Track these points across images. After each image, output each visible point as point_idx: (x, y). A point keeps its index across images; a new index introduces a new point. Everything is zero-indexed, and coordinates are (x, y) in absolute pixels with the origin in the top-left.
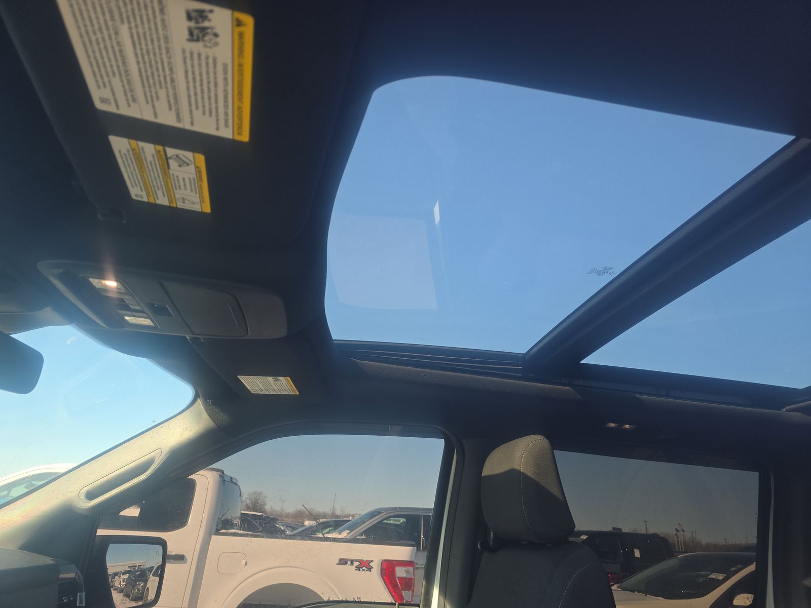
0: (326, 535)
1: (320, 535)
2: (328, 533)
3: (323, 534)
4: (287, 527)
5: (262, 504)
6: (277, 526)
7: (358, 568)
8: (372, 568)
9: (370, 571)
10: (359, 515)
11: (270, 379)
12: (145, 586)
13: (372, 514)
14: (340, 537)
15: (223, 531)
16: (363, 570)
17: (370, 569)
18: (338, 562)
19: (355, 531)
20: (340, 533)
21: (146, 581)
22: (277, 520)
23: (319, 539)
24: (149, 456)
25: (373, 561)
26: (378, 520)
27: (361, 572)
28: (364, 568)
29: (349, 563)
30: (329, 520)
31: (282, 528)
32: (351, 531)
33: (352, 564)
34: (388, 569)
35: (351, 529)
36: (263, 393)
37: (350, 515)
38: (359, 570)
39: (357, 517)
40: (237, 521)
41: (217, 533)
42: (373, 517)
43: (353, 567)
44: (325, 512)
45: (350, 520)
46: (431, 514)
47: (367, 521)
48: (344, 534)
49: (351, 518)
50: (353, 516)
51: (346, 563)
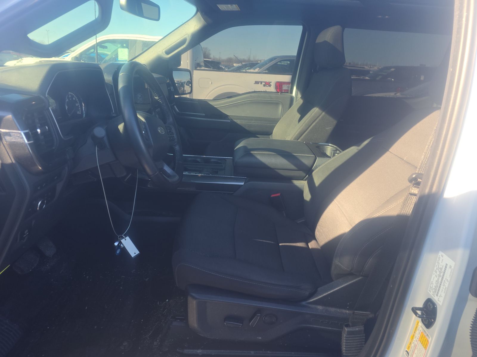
0: (247, 71)
1: (244, 71)
2: (248, 69)
3: (246, 70)
4: (225, 67)
5: (208, 54)
6: (220, 66)
7: (264, 86)
8: (271, 85)
9: (270, 87)
10: (264, 60)
11: (229, 5)
12: (184, 89)
13: (271, 60)
14: (254, 71)
15: (198, 68)
16: (267, 86)
17: (270, 86)
18: (254, 83)
19: (262, 68)
20: (254, 70)
21: (184, 87)
22: (220, 63)
23: (244, 72)
24: (184, 37)
25: (271, 82)
26: (275, 63)
27: (266, 87)
28: (267, 85)
29: (260, 83)
30: (247, 63)
31: (223, 68)
32: (260, 69)
33: (261, 83)
34: (279, 85)
35: (260, 67)
36: (226, 10)
37: (259, 60)
38: (265, 86)
39: (262, 61)
40: (202, 64)
41: (196, 69)
42: (272, 61)
43: (262, 85)
44: (244, 59)
45: (259, 63)
46: (295, 59)
47: (269, 63)
48: (257, 70)
49: (259, 62)
50: (260, 61)
51: (258, 83)
